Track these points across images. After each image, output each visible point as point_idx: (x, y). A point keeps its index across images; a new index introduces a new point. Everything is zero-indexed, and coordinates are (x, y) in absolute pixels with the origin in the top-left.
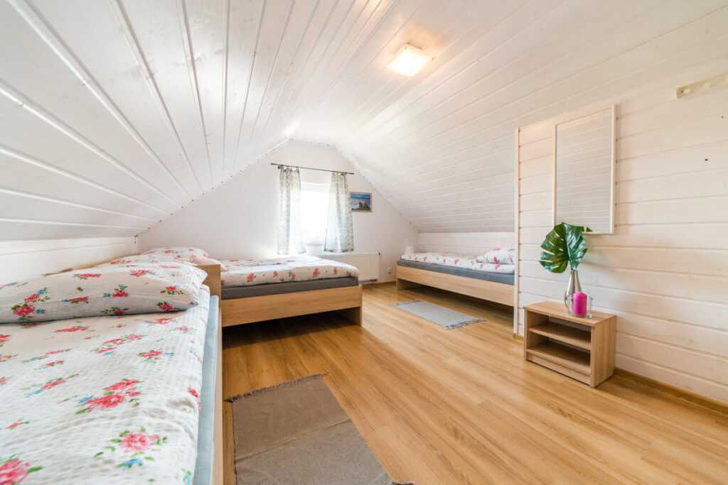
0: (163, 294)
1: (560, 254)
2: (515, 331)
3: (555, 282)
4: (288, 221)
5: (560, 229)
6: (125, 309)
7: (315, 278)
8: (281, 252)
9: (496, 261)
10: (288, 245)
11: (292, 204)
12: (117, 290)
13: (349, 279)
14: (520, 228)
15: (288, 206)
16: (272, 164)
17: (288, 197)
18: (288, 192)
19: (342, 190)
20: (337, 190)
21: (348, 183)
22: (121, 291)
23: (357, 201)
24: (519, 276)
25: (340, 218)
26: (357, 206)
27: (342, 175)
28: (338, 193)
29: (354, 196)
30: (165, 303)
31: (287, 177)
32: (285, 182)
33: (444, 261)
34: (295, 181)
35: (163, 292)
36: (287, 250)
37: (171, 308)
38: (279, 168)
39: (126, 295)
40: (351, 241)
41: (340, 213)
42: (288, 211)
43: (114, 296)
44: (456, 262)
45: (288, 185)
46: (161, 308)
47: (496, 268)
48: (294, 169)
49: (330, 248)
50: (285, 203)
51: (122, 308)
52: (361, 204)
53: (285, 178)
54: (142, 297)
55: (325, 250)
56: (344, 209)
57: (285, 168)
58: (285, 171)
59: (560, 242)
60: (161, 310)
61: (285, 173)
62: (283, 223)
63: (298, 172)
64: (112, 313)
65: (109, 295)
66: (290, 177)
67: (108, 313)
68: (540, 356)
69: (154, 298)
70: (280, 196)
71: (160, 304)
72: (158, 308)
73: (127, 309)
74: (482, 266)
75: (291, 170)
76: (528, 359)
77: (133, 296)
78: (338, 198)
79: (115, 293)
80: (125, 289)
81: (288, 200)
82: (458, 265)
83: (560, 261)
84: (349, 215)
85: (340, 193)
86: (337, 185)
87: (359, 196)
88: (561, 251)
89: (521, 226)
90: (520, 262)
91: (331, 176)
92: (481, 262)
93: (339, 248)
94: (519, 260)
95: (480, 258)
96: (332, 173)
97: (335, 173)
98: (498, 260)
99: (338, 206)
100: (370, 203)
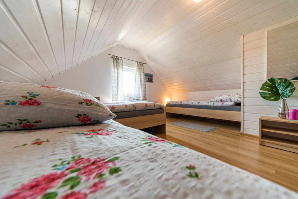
0: (80, 105)
1: (273, 92)
2: (241, 131)
4: (118, 84)
5: (272, 80)
6: (37, 122)
7: (146, 109)
8: (114, 100)
9: (221, 101)
10: (117, 96)
11: (119, 76)
12: (26, 97)
14: (244, 82)
15: (118, 77)
16: (109, 54)
17: (118, 72)
18: (117, 69)
19: (142, 71)
20: (140, 71)
21: (144, 68)
22: (31, 99)
23: (147, 77)
24: (244, 105)
25: (141, 84)
26: (147, 80)
27: (141, 65)
28: (140, 72)
29: (146, 75)
30: (85, 115)
31: (117, 62)
32: (115, 65)
33: (192, 103)
34: (120, 65)
35: (82, 103)
36: (117, 99)
37: (90, 120)
38: (112, 57)
39: (39, 104)
40: (145, 95)
41: (141, 82)
42: (118, 79)
43: (22, 104)
44: (199, 103)
45: (117, 66)
46: (79, 120)
47: (223, 104)
48: (120, 59)
49: (137, 99)
50: (116, 75)
51: (32, 121)
52: (149, 79)
53: (115, 62)
54: (59, 107)
55: (134, 99)
56: (143, 80)
57: (116, 57)
58: (116, 59)
59: (273, 87)
60: (80, 123)
61: (115, 60)
62: (115, 85)
63: (122, 60)
64: (18, 126)
65: (14, 103)
66: (118, 62)
67: (13, 126)
68: (268, 142)
69: (73, 109)
70: (113, 71)
71: (79, 116)
72: (76, 121)
73: (40, 121)
74: (214, 103)
75: (119, 59)
76: (262, 144)
77: (47, 105)
78: (140, 75)
79: (23, 100)
80: (37, 97)
81: (118, 74)
82: (200, 104)
83: (275, 95)
84: (144, 83)
85: (141, 72)
86: (140, 68)
87: (148, 75)
88: (274, 91)
89: (245, 82)
90: (244, 99)
91: (137, 64)
92: (213, 102)
93: (141, 98)
94: (244, 98)
95: (212, 100)
96: (137, 62)
97: (139, 63)
98: (223, 100)
99: (141, 78)
100: (152, 79)
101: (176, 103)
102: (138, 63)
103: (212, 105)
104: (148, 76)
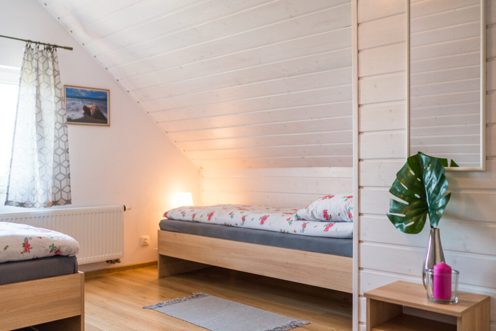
1: (416, 203)
3: (410, 249)
9: (327, 217)
13: (55, 260)
14: (359, 160)
19: (47, 80)
20: (37, 79)
21: (60, 67)
23: (80, 104)
25: (41, 138)
28: (38, 87)
29: (71, 94)
33: (243, 219)
44: (263, 223)
47: (327, 229)
52: (86, 109)
55: (7, 203)
56: (50, 118)
59: (415, 184)
74: (304, 226)
82: (267, 226)
83: (416, 215)
84: (61, 131)
85: (43, 86)
86: (37, 69)
87: (83, 94)
88: (417, 198)
89: (361, 158)
90: (361, 217)
91: (24, 49)
92: (303, 220)
93: (41, 197)
94: (360, 214)
95: (302, 213)
96: (25, 43)
97: (33, 45)
98: (329, 214)
99: (39, 111)
100: (106, 109)
101: (194, 216)
102: (28, 48)
103: (298, 232)
104: (81, 98)
